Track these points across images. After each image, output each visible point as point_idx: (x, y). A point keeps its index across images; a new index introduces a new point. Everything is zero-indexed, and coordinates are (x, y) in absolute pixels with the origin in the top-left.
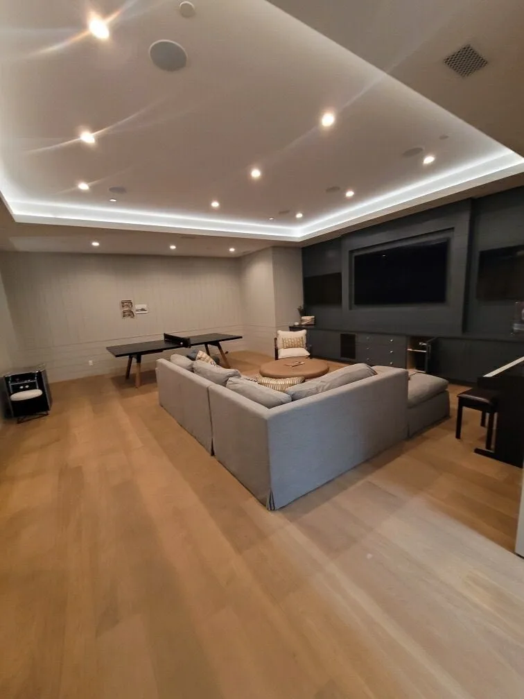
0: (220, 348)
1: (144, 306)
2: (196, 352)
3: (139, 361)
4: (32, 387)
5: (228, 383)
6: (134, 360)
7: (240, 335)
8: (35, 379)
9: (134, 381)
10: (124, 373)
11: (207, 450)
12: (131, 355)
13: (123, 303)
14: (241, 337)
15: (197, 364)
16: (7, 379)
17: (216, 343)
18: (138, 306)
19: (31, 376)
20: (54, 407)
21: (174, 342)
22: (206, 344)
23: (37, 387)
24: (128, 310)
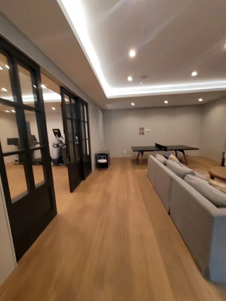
0: (184, 153)
1: (148, 130)
2: (169, 155)
3: (142, 154)
4: (104, 158)
5: (186, 177)
6: (141, 154)
7: (197, 148)
8: (105, 156)
9: (139, 162)
10: (136, 158)
11: (166, 210)
12: (139, 151)
13: (140, 129)
14: (198, 149)
15: (169, 162)
16: (98, 154)
17: (182, 151)
18: (146, 130)
19: (104, 154)
20: (110, 167)
21: (160, 148)
22: (176, 150)
23: (106, 158)
24: (142, 132)
